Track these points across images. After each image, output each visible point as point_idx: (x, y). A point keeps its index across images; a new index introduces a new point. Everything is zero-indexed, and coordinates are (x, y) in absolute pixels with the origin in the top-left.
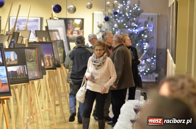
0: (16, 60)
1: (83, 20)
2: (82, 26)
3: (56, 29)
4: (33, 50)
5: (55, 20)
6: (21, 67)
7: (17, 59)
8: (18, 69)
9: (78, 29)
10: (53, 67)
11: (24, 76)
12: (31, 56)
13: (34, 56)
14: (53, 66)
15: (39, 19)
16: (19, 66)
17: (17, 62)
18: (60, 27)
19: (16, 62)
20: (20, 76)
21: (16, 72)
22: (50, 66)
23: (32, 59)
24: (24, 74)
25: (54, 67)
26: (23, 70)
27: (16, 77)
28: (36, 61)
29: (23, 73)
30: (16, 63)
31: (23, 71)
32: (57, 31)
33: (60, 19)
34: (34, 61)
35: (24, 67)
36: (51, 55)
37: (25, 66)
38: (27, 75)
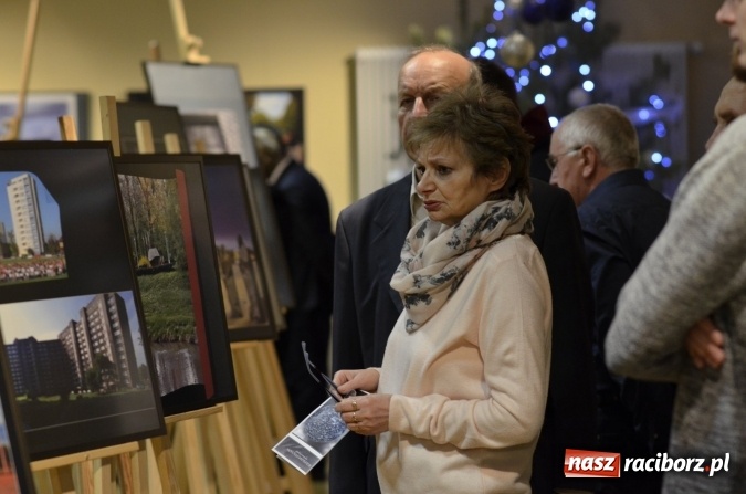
0: (49, 247)
1: (298, 96)
3: (209, 112)
4: (159, 182)
6: (96, 302)
7: (65, 238)
8: (74, 324)
10: (254, 324)
12: (144, 224)
13: (164, 227)
14: (257, 312)
15: (71, 102)
16: (83, 300)
17: (61, 263)
19: (54, 267)
20: (93, 381)
21: (56, 346)
23: (153, 253)
24: (120, 362)
25: (262, 320)
26: (113, 330)
27: (65, 395)
28: (185, 268)
29: (117, 353)
30: (50, 272)
31: (114, 339)
32: (212, 122)
34: (168, 269)
35: (121, 303)
36: (240, 243)
37: (128, 297)
38: (150, 369)
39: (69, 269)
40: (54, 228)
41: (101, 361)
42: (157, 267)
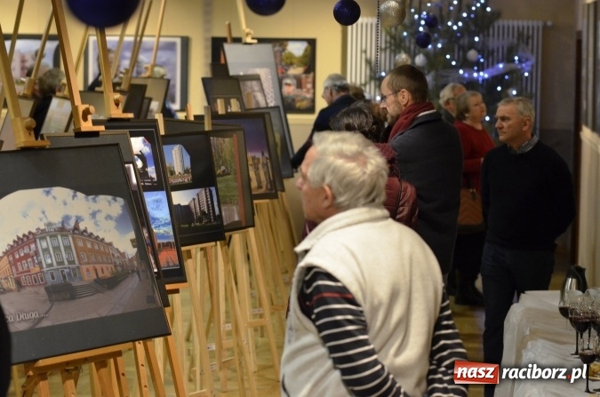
0: (186, 171)
1: (312, 43)
2: (310, 63)
3: (251, 72)
4: (226, 140)
5: (246, 44)
6: (202, 191)
7: (192, 168)
8: (194, 199)
9: (297, 71)
10: (268, 192)
11: (210, 221)
12: (220, 157)
13: (228, 157)
14: (269, 186)
15: (178, 41)
16: (197, 191)
17: (190, 177)
18: (262, 65)
19: (187, 179)
20: (200, 220)
21: (187, 207)
22: (260, 187)
23: (223, 168)
24: (209, 213)
25: (271, 190)
26: (207, 201)
27: (190, 224)
28: (235, 174)
29: (209, 210)
30: (186, 180)
31: (208, 205)
32: (257, 78)
33: (261, 41)
34: (229, 174)
35: (210, 191)
36: (263, 154)
37: (213, 189)
38: (220, 216)
39: (193, 179)
40: (188, 164)
41: (203, 213)
42: (224, 174)
